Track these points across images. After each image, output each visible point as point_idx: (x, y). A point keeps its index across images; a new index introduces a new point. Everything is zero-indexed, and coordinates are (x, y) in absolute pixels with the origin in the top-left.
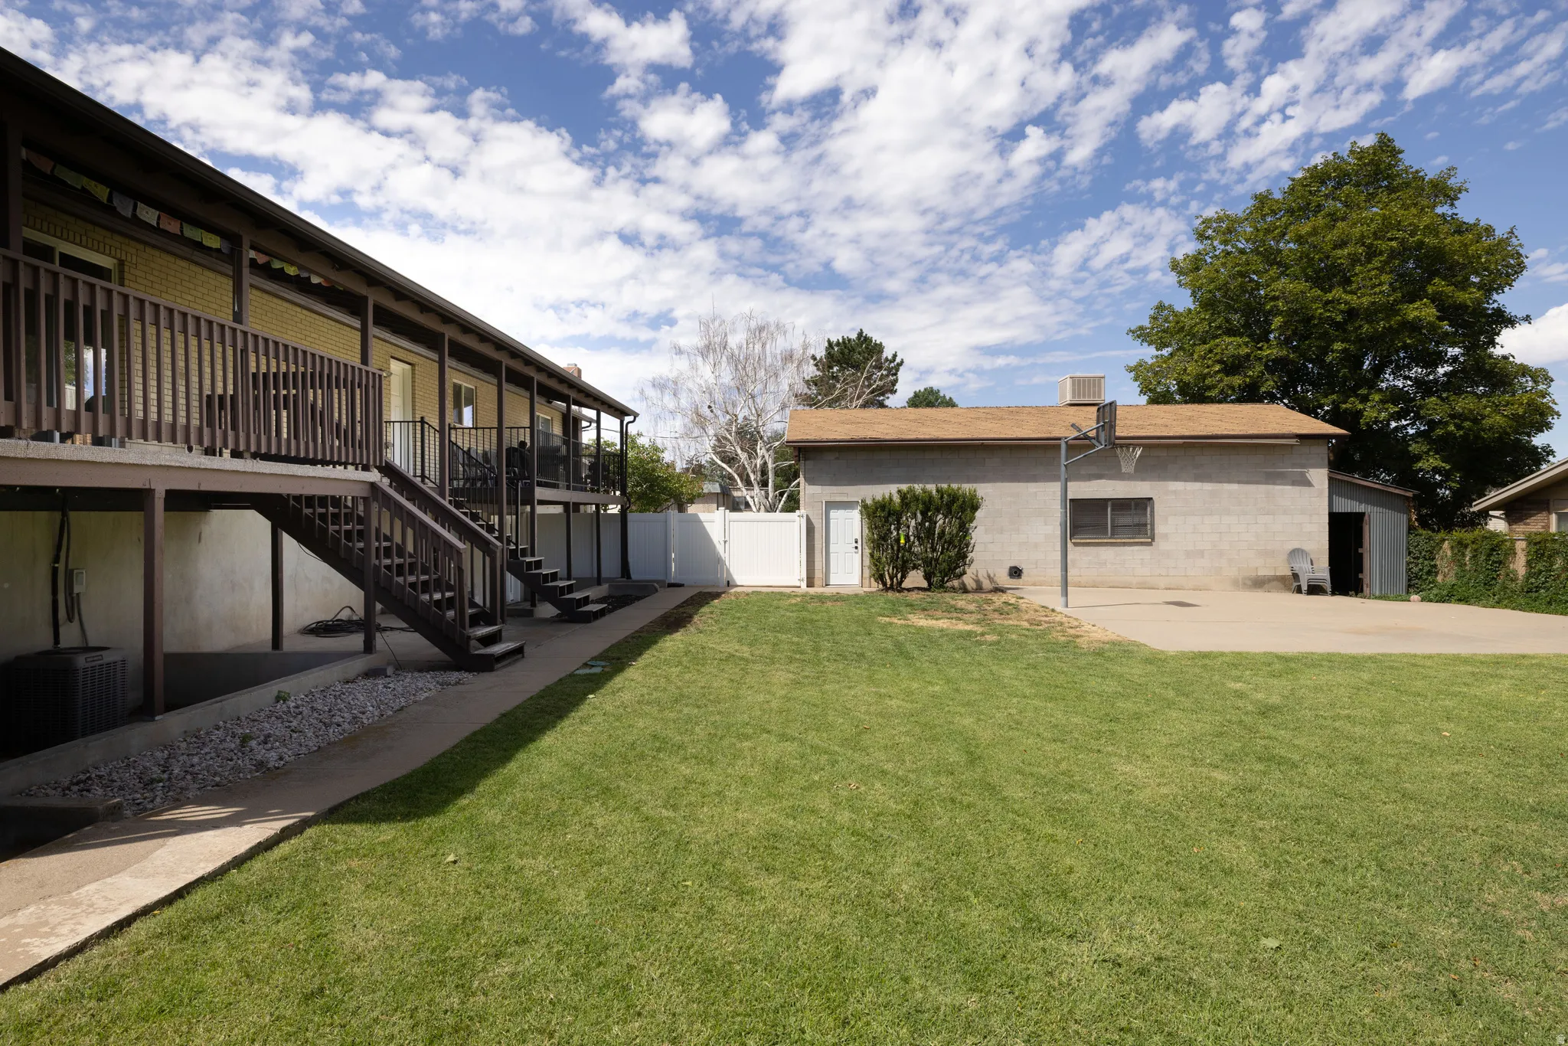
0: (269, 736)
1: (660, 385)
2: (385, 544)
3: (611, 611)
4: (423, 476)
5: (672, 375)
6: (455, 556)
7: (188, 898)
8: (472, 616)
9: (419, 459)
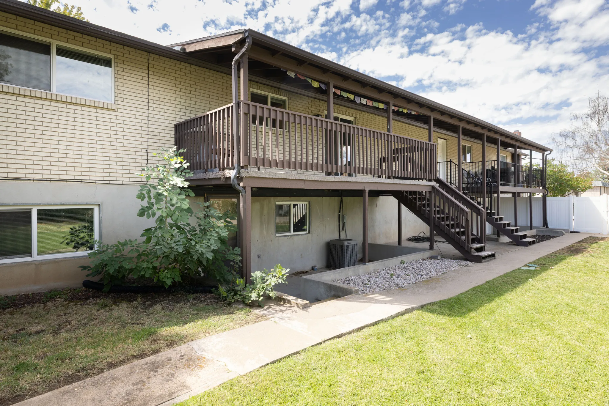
0: (399, 275)
1: (564, 135)
2: (437, 209)
3: (538, 242)
4: (451, 183)
5: (571, 130)
6: (465, 214)
7: (379, 325)
8: (472, 239)
9: (449, 176)
